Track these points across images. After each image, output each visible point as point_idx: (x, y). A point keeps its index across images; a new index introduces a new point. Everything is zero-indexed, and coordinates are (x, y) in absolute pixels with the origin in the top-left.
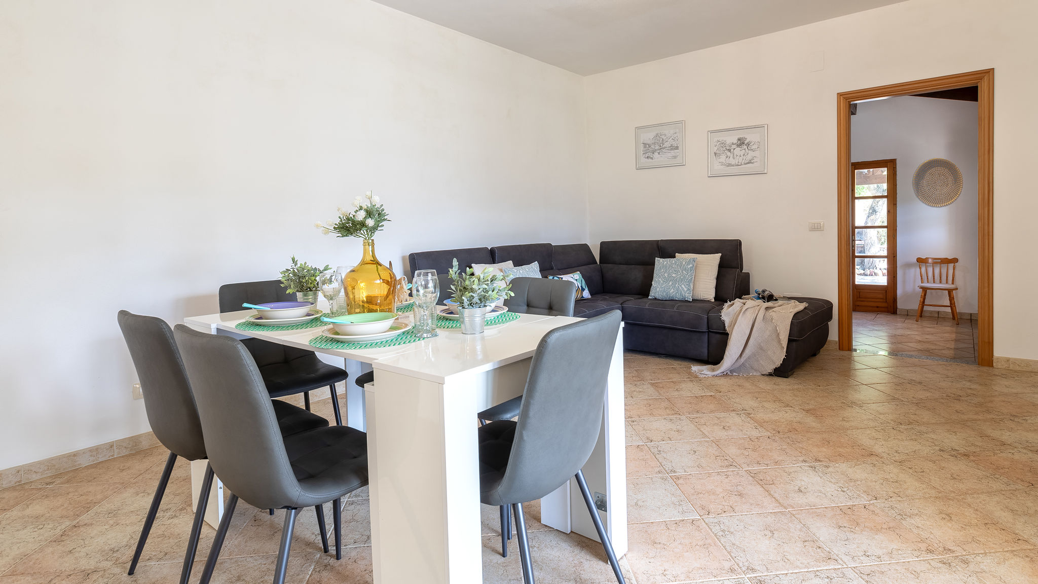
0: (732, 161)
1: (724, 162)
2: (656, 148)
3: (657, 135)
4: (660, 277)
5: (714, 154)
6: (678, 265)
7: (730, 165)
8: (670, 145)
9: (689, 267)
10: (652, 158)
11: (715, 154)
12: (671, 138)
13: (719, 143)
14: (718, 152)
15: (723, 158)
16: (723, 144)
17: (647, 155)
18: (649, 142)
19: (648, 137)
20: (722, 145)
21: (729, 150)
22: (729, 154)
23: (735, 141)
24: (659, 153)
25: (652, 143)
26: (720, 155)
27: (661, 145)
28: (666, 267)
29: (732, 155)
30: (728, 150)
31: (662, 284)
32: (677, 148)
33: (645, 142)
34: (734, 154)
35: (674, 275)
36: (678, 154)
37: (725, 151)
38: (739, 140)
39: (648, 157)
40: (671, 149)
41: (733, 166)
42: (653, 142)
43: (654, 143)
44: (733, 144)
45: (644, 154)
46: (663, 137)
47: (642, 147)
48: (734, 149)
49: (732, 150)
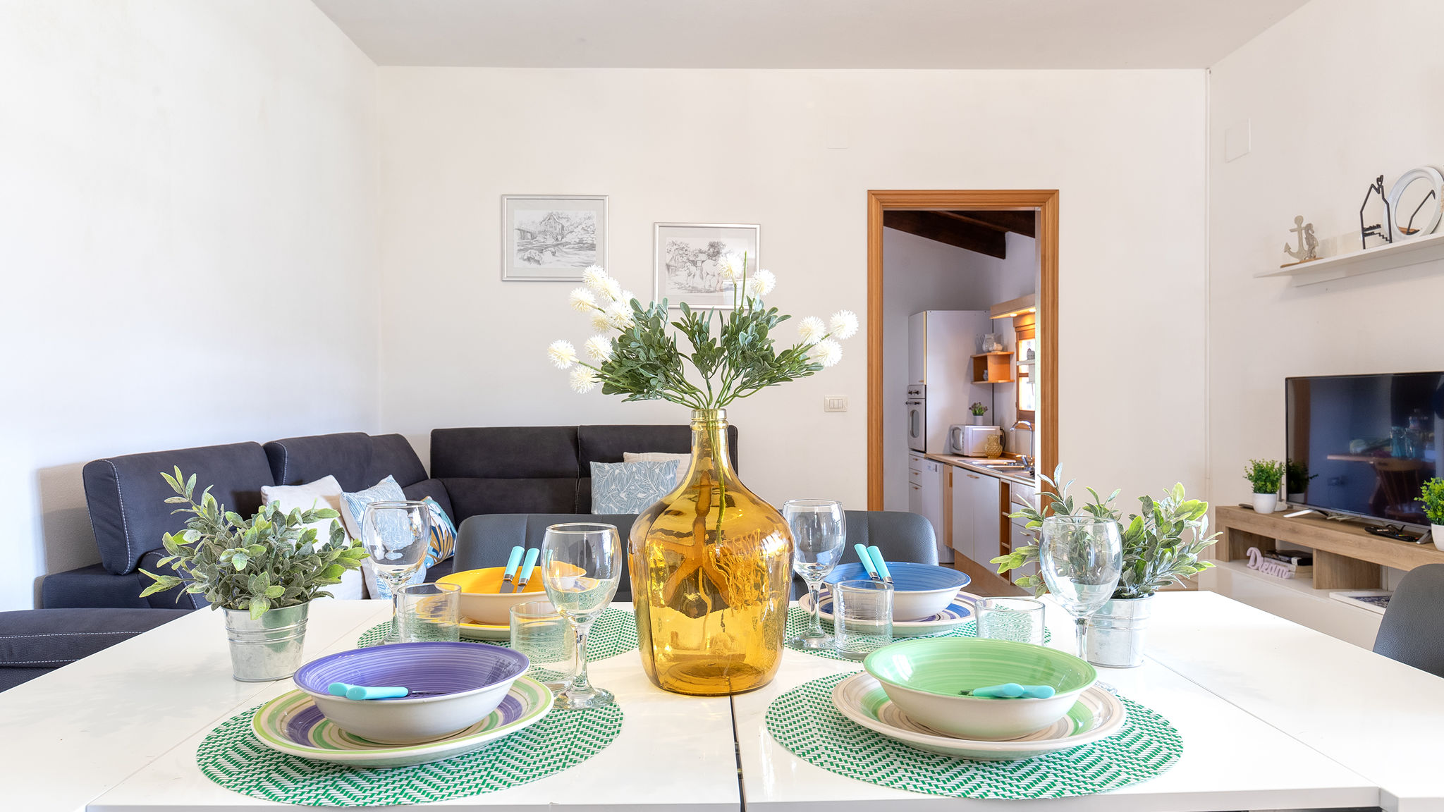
0: (698, 282)
1: (685, 283)
2: (548, 243)
3: (550, 217)
4: (609, 500)
5: (665, 268)
6: (645, 474)
7: (694, 290)
8: (577, 241)
9: (668, 477)
10: (538, 262)
11: (668, 266)
12: (580, 227)
13: (675, 247)
14: (672, 263)
15: (682, 276)
16: (683, 249)
17: (527, 254)
18: (532, 229)
19: (532, 217)
20: (681, 252)
21: (694, 263)
22: (693, 269)
23: (706, 248)
24: (554, 254)
25: (540, 232)
26: (676, 269)
27: (559, 237)
28: (621, 480)
29: (698, 273)
30: (693, 261)
32: (592, 247)
33: (523, 227)
34: (702, 271)
35: (641, 495)
36: (595, 259)
37: (685, 263)
38: (712, 245)
39: (529, 259)
40: (581, 249)
41: (700, 291)
42: (542, 228)
43: (545, 232)
44: (701, 252)
45: (520, 250)
46: (563, 222)
47: (516, 236)
48: (703, 262)
49: (699, 263)
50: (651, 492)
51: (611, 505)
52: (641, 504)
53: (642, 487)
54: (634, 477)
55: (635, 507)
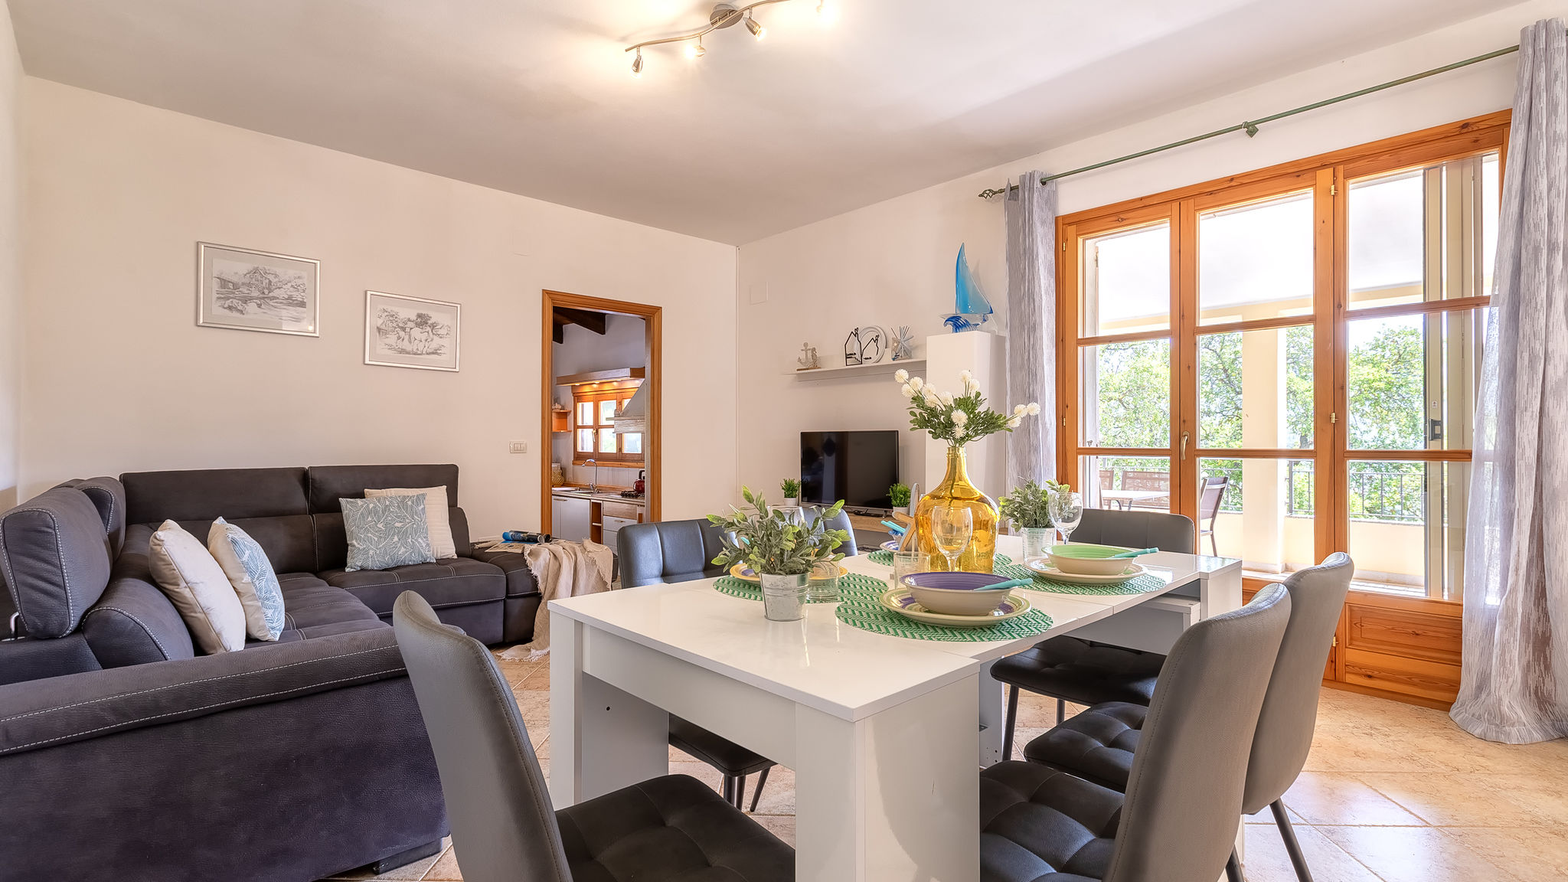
0: (406, 345)
1: (394, 344)
2: (253, 294)
3: (256, 271)
5: (375, 330)
7: (403, 351)
8: (286, 297)
9: (420, 508)
10: (241, 312)
11: (379, 329)
12: (290, 284)
13: (386, 314)
14: (383, 327)
15: (392, 339)
16: (392, 316)
17: (228, 303)
18: (235, 279)
19: (236, 269)
20: (391, 318)
21: (403, 329)
22: (402, 334)
23: (413, 317)
24: (259, 306)
25: (243, 284)
26: (386, 333)
27: (266, 291)
28: (376, 513)
29: (407, 337)
30: (402, 327)
31: (379, 542)
32: (302, 304)
33: (224, 276)
34: (410, 336)
35: (397, 525)
36: (305, 315)
37: (395, 328)
38: (419, 316)
39: (230, 308)
40: (289, 304)
41: (408, 353)
42: (247, 280)
43: (249, 285)
44: (409, 320)
45: (218, 298)
46: (271, 277)
47: (215, 285)
48: (411, 329)
49: (408, 330)
50: (407, 521)
51: (370, 535)
52: (399, 532)
53: (398, 517)
54: (389, 509)
55: (393, 535)
